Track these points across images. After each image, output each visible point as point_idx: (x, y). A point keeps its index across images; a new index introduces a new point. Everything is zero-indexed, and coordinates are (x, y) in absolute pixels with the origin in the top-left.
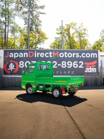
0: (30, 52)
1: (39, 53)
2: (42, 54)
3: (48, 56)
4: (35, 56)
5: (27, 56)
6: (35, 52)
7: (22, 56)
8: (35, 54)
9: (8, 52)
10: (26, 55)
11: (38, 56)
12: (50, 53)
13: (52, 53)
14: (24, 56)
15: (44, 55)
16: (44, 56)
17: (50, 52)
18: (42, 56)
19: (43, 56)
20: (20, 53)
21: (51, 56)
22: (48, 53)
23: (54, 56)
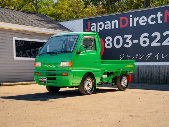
0: (121, 18)
2: (143, 19)
3: (154, 22)
4: (131, 25)
5: (117, 27)
6: (131, 16)
7: (109, 28)
8: (131, 20)
9: (89, 23)
10: (115, 24)
11: (135, 25)
12: (158, 15)
13: (162, 15)
14: (113, 27)
15: (146, 20)
16: (147, 22)
17: (159, 13)
18: (143, 22)
19: (145, 23)
20: (106, 23)
21: (160, 22)
22: (154, 16)
23: (166, 21)
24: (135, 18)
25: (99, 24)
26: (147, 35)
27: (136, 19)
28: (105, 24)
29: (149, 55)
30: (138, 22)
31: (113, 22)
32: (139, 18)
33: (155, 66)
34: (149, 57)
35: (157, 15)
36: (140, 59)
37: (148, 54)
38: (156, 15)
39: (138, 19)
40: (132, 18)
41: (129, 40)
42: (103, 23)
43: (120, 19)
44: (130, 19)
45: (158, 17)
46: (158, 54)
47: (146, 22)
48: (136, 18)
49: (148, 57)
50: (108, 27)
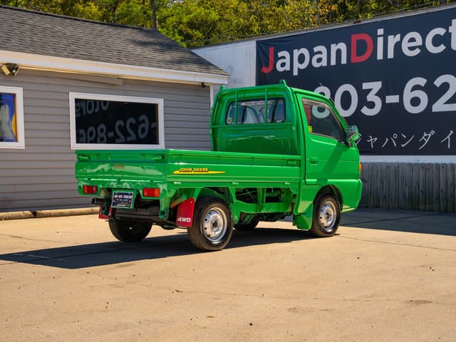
0: (355, 38)
1: (398, 37)
2: (412, 40)
3: (442, 48)
4: (380, 56)
5: (344, 61)
6: (380, 32)
7: (324, 63)
8: (380, 41)
9: (272, 50)
10: (339, 52)
11: (391, 55)
12: (451, 29)
14: (333, 62)
15: (419, 42)
16: (423, 47)
18: (411, 49)
19: (417, 51)
20: (316, 49)
22: (441, 31)
24: (391, 38)
25: (296, 53)
26: (422, 81)
27: (393, 40)
28: (312, 54)
29: (427, 137)
30: (398, 46)
31: (334, 48)
32: (402, 38)
33: (441, 167)
34: (427, 141)
35: (450, 27)
36: (403, 146)
37: (425, 135)
38: (447, 29)
39: (399, 40)
40: (382, 38)
41: (376, 95)
42: (308, 50)
43: (351, 40)
44: (379, 38)
45: (451, 33)
46: (452, 132)
47: (419, 47)
48: (393, 36)
49: (423, 141)
50: (319, 60)
